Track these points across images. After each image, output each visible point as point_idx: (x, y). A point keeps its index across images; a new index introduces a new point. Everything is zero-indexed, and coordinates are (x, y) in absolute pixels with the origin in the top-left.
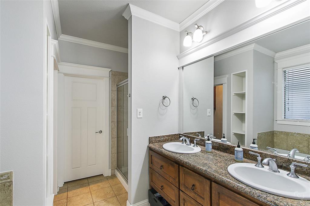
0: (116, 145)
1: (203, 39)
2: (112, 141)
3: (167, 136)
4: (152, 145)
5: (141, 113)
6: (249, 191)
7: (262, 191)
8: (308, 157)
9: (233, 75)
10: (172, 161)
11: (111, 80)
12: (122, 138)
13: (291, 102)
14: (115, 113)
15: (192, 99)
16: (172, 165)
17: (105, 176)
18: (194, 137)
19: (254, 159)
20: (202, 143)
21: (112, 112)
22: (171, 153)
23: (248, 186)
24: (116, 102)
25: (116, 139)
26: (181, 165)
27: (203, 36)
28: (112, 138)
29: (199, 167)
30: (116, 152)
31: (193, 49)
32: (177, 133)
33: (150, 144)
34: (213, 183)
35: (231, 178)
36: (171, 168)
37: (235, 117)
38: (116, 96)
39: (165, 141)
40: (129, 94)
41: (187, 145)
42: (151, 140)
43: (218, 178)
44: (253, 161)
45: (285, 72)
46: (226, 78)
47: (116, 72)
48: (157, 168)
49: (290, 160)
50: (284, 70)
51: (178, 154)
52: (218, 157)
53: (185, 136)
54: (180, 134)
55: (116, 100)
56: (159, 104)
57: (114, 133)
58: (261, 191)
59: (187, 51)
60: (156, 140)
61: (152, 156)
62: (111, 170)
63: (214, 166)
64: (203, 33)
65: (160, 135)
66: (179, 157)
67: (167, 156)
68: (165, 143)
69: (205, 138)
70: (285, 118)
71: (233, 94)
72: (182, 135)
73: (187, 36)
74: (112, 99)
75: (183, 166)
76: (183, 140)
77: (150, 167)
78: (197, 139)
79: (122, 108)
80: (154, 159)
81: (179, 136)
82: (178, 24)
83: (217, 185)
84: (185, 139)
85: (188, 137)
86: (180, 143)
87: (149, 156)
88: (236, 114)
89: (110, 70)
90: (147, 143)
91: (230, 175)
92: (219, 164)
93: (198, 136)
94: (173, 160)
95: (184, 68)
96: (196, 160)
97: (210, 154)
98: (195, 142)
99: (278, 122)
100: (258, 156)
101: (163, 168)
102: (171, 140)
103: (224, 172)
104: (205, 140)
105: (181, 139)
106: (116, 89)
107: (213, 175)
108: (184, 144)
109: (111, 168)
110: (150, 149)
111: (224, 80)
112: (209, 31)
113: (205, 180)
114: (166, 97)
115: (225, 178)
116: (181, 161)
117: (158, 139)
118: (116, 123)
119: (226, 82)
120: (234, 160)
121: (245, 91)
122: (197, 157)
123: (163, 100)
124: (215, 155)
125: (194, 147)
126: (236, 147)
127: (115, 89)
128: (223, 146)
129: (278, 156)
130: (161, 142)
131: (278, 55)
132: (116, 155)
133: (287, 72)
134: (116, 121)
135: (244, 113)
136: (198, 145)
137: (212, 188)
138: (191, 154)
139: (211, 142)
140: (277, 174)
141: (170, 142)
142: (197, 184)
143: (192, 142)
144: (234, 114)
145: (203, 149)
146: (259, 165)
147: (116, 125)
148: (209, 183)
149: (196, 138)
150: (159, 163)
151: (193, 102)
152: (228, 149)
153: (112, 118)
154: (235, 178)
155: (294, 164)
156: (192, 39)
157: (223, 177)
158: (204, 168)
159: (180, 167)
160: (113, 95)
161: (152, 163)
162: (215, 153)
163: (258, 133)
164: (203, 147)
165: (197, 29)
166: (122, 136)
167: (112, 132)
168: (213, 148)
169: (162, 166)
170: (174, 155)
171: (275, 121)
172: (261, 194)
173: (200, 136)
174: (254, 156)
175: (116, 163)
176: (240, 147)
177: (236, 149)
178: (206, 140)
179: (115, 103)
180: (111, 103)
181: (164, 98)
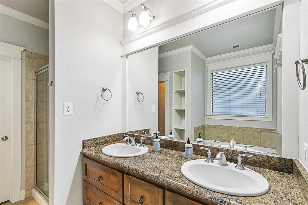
0: (34, 155)
1: (150, 24)
2: (27, 150)
3: (108, 137)
4: (86, 151)
5: (71, 109)
6: (210, 196)
7: (224, 194)
8: (245, 146)
9: (175, 73)
10: (114, 169)
11: (24, 64)
12: (45, 144)
13: (217, 100)
14: (33, 111)
15: (137, 93)
16: (114, 174)
17: (12, 202)
18: (140, 135)
19: (202, 154)
20: (149, 142)
21: (27, 109)
22: (112, 158)
23: (207, 190)
24: (33, 95)
25: (34, 147)
26: (125, 174)
27: (149, 21)
28: (27, 145)
29: (149, 173)
30: (34, 164)
31: (138, 34)
32: (120, 133)
33: (84, 149)
34: (167, 192)
35: (188, 182)
36: (113, 179)
37: (176, 113)
38: (34, 87)
39: (105, 143)
40: (50, 82)
41: (132, 145)
42: (85, 144)
43: (173, 185)
44: (202, 157)
45: (213, 75)
46: (168, 75)
47: (34, 53)
48: (93, 179)
49: (234, 151)
50: (212, 72)
51: (121, 159)
52: (168, 156)
53: (130, 135)
54: (123, 134)
55: (33, 93)
56: (98, 98)
57: (30, 139)
58: (222, 194)
59: (132, 36)
60: (92, 143)
61: (87, 165)
62: (25, 191)
63: (166, 168)
64: (150, 17)
65: (98, 137)
66: (123, 163)
67: (107, 163)
68: (105, 146)
69: (151, 136)
70: (212, 113)
71: (175, 92)
72: (126, 134)
73: (132, 17)
74: (26, 91)
75: (128, 174)
76: (127, 140)
77: (84, 180)
78: (144, 138)
79: (44, 104)
80: (89, 168)
81: (123, 135)
82: (122, 4)
83: (172, 193)
84: (130, 139)
85: (133, 136)
86: (124, 144)
87: (83, 164)
88: (177, 111)
89: (23, 49)
90: (79, 149)
91: (185, 178)
92: (170, 166)
93: (144, 134)
94: (116, 168)
95: (128, 56)
96: (145, 164)
97: (158, 153)
98: (141, 141)
99: (208, 117)
100: (208, 151)
101: (102, 179)
102: (113, 142)
103: (178, 175)
104: (152, 139)
105: (125, 139)
106: (34, 77)
107: (167, 182)
108: (129, 145)
109: (25, 189)
110: (84, 156)
111: (166, 77)
112: (157, 17)
113: (156, 189)
114: (106, 89)
115: (181, 184)
116: (126, 167)
117: (96, 142)
118: (33, 124)
119: (168, 80)
120: (185, 158)
121: (185, 88)
122: (145, 160)
123: (102, 92)
124: (164, 154)
125: (140, 147)
126: (186, 143)
127: (32, 76)
128: (171, 143)
129: (224, 149)
130: (100, 145)
131: (208, 59)
132: (34, 169)
133: (214, 75)
134: (33, 122)
135: (184, 109)
136: (144, 144)
137: (166, 198)
138: (138, 156)
139: (159, 140)
140: (227, 167)
141: (112, 144)
142: (147, 196)
143: (138, 141)
144: (175, 110)
145: (150, 149)
146: (209, 160)
147: (34, 126)
148: (162, 192)
149: (142, 137)
150: (96, 173)
151: (138, 97)
152: (177, 145)
153: (26, 117)
154: (191, 182)
155: (241, 155)
156: (138, 23)
157: (179, 183)
158: (156, 174)
159: (125, 175)
160: (29, 85)
161: (86, 174)
162: (164, 152)
163: (195, 128)
164: (150, 146)
165: (144, 10)
166: (45, 141)
167: (26, 137)
168: (162, 146)
169: (100, 177)
170: (116, 161)
171: (206, 116)
172: (223, 199)
173: (146, 134)
174: (202, 151)
175: (33, 180)
176: (190, 143)
177: (186, 145)
178: (154, 138)
179: (33, 97)
180: (26, 97)
181: (104, 90)
